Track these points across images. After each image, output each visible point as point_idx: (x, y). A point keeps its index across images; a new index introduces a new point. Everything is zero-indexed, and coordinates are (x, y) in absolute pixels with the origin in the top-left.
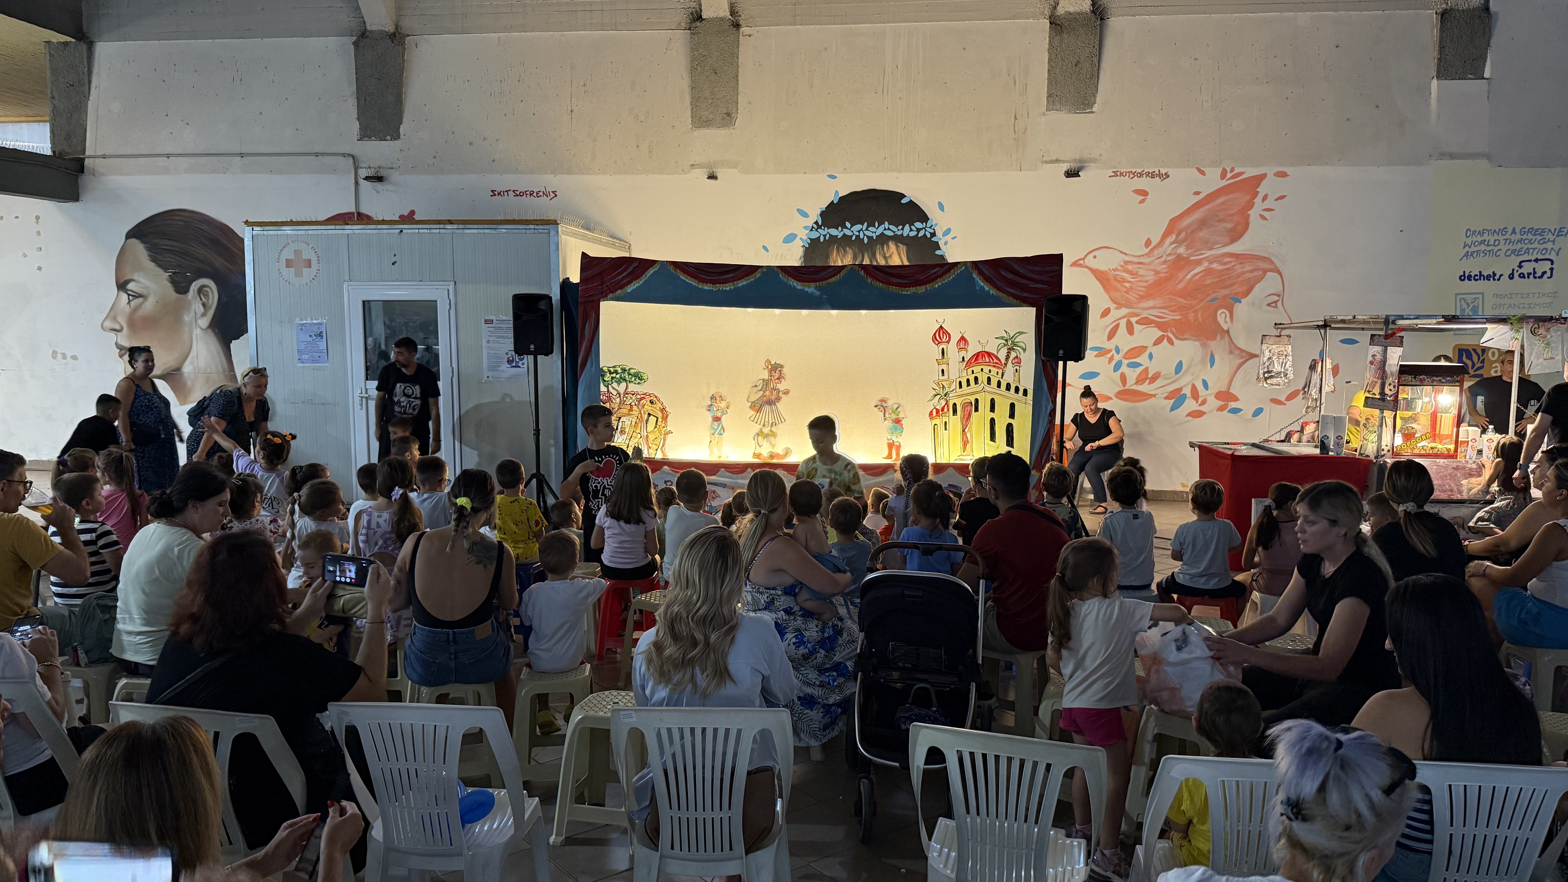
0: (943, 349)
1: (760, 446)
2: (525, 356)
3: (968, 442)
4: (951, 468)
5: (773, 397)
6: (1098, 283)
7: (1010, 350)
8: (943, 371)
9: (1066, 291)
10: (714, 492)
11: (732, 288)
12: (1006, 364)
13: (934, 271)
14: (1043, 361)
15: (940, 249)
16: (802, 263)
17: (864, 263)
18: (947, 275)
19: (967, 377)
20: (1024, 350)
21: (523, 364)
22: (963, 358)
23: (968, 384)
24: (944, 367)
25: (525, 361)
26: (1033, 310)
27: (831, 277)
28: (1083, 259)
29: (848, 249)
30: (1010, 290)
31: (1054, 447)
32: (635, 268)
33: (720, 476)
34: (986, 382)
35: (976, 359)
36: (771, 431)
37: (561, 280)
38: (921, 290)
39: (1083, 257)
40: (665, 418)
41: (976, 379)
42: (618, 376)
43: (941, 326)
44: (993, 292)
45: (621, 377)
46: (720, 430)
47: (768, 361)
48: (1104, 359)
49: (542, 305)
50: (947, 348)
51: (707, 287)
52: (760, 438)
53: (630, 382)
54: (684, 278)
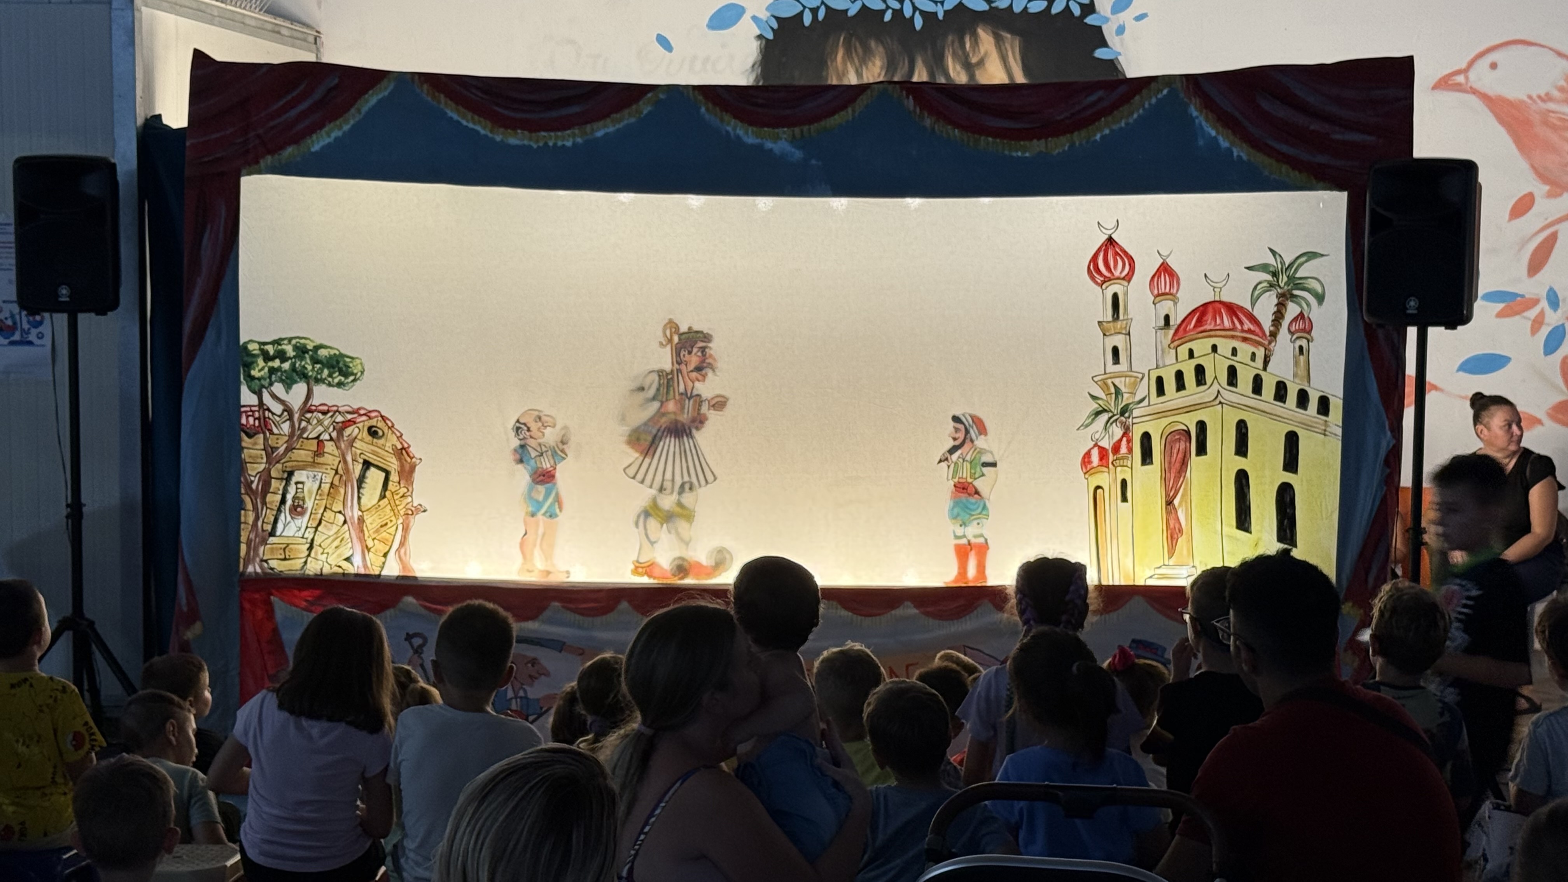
0: (1115, 297)
1: (652, 543)
2: (47, 315)
3: (1181, 530)
4: (1138, 599)
5: (684, 418)
6: (1501, 131)
7: (1284, 299)
8: (1115, 351)
9: (1420, 150)
10: (534, 662)
11: (579, 140)
12: (1274, 335)
13: (1093, 98)
14: (1367, 326)
15: (1104, 44)
16: (757, 79)
17: (915, 79)
18: (1125, 109)
19: (1178, 367)
20: (1320, 298)
21: (40, 336)
22: (1167, 318)
23: (1180, 385)
24: (1119, 341)
25: (46, 328)
26: (1342, 197)
27: (833, 113)
28: (1465, 71)
29: (873, 44)
30: (1284, 148)
31: (1399, 542)
32: (330, 90)
33: (550, 622)
34: (1223, 377)
35: (1200, 322)
36: (680, 504)
37: (140, 121)
38: (1060, 146)
39: (1464, 66)
40: (407, 473)
41: (1200, 371)
42: (286, 366)
43: (1110, 241)
44: (1240, 152)
45: (293, 368)
46: (552, 505)
47: (672, 325)
48: (1521, 323)
49: (92, 186)
50: (1126, 294)
51: (515, 139)
52: (652, 523)
53: (318, 381)
54: (455, 117)
